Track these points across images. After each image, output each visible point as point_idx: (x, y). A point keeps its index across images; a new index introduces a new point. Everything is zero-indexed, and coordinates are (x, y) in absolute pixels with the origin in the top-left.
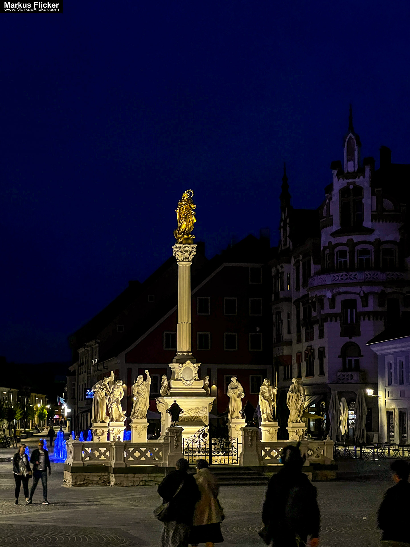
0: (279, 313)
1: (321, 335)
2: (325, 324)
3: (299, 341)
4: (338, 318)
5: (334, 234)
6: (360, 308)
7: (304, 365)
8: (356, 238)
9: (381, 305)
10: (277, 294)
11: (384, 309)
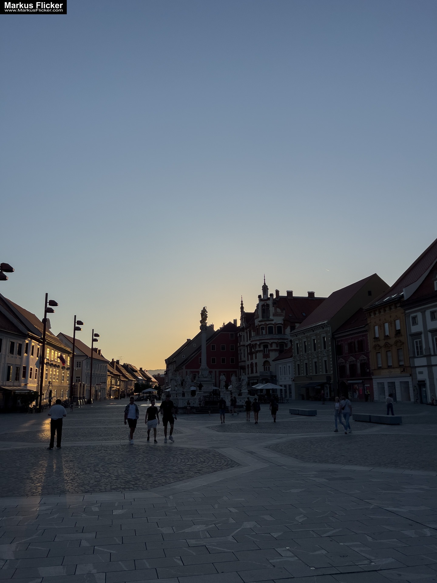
0: (240, 350)
1: (256, 358)
2: (257, 354)
3: (248, 360)
4: (262, 352)
5: (260, 322)
6: (269, 348)
7: (250, 369)
8: (268, 323)
9: (277, 347)
10: (240, 343)
11: (278, 348)
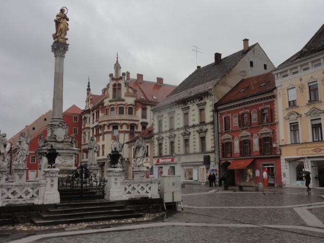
0: (85, 133)
1: (103, 139)
2: (105, 135)
4: (111, 133)
5: (110, 101)
6: (119, 129)
8: (119, 103)
9: (128, 128)
10: (85, 125)
11: (129, 130)
